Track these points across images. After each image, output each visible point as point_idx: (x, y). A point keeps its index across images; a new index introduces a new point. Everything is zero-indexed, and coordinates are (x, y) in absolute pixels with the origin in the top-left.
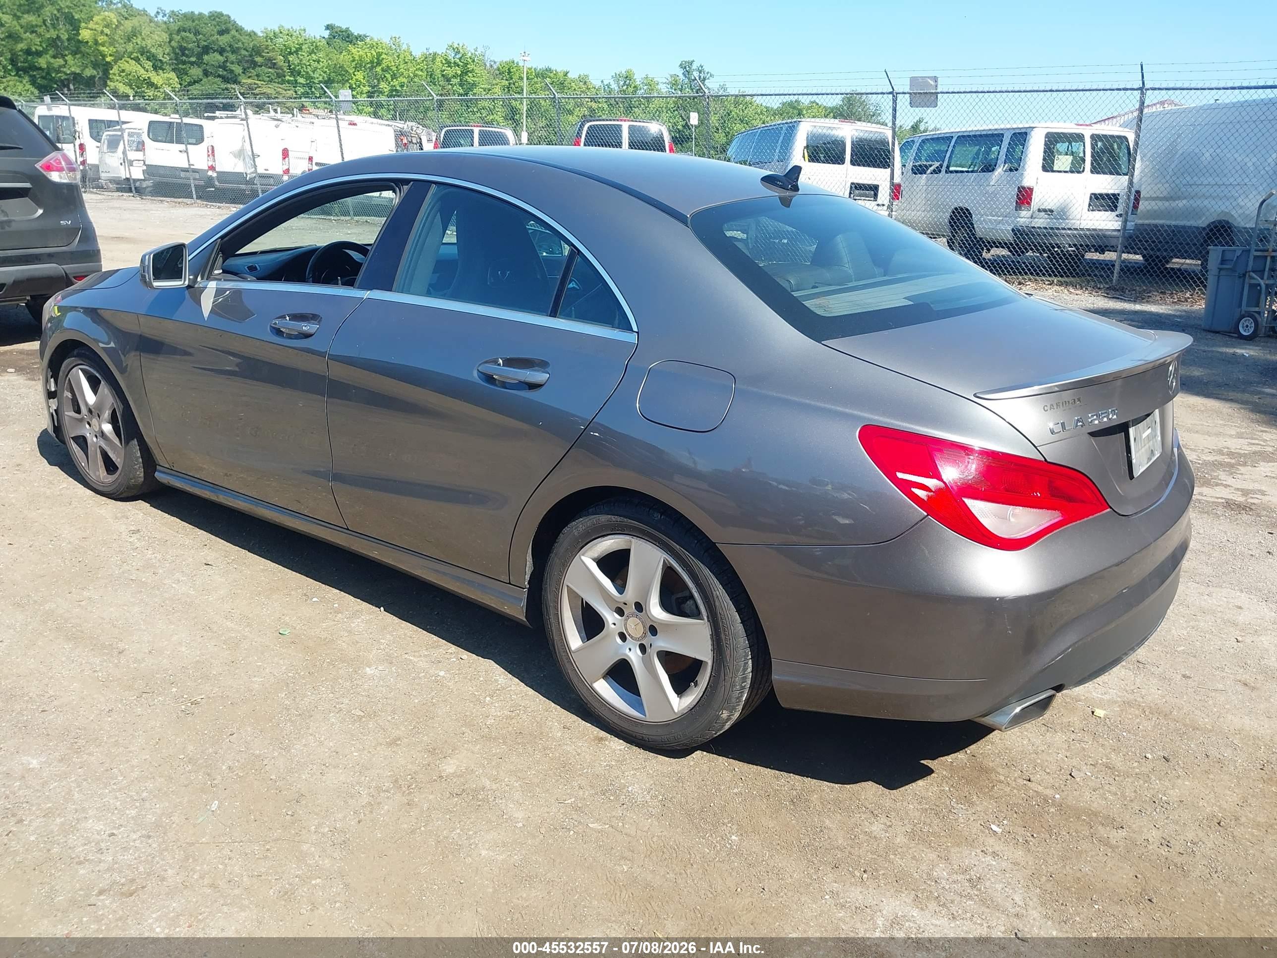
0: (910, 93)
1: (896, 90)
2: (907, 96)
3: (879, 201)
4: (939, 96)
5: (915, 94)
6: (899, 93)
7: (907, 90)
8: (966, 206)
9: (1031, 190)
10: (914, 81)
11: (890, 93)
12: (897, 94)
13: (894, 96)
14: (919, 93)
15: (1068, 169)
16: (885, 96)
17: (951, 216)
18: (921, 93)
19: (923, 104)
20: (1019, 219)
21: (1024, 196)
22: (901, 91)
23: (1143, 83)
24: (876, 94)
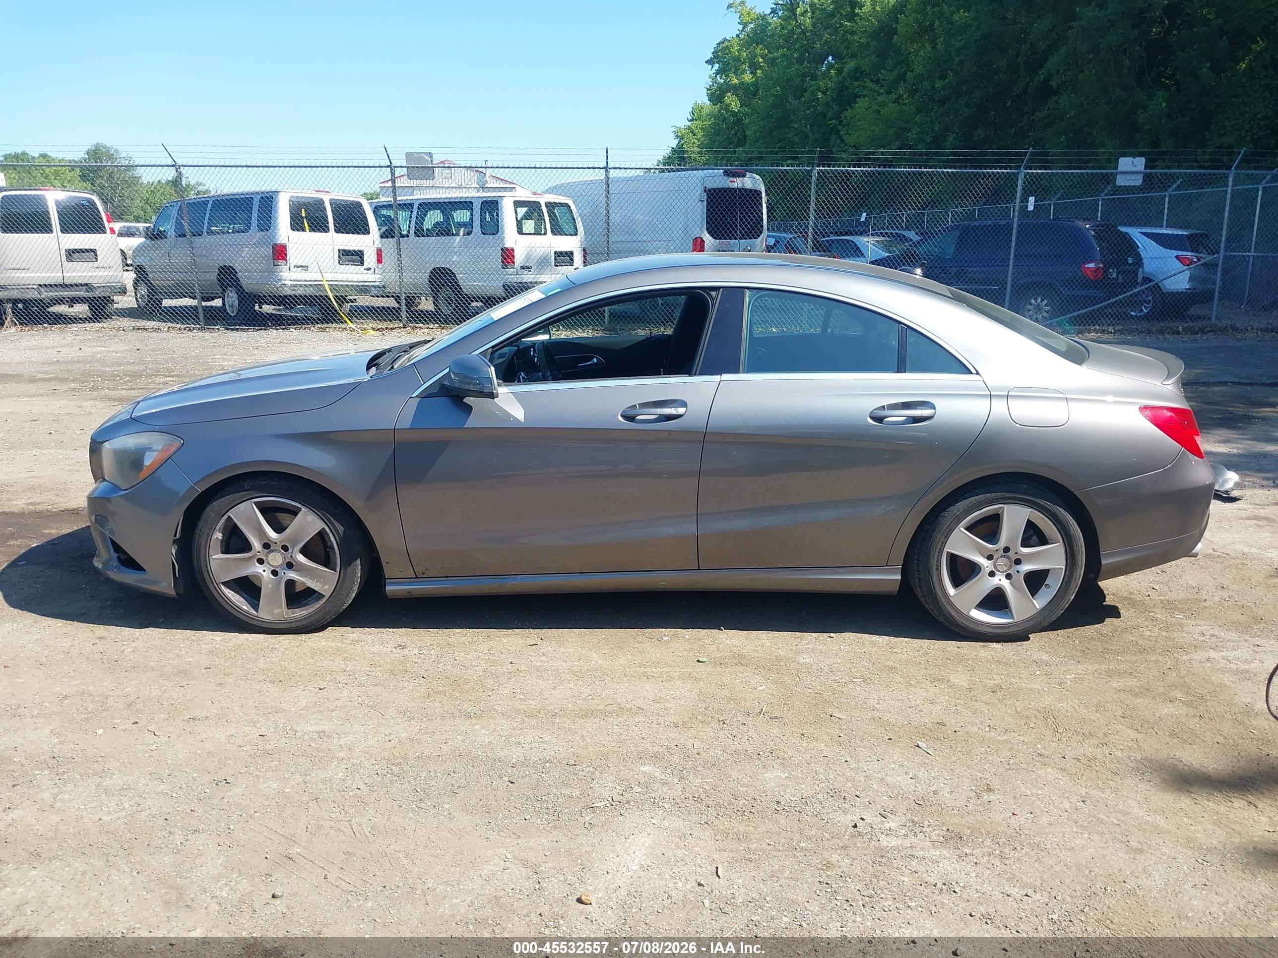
0: (408, 167)
1: (394, 164)
2: (406, 169)
3: (366, 265)
4: (436, 170)
5: (413, 167)
6: (397, 167)
7: (404, 164)
8: (448, 266)
9: (513, 250)
10: (408, 155)
11: (388, 166)
12: (395, 167)
13: (392, 169)
14: (417, 167)
15: (533, 232)
16: (383, 169)
17: (430, 276)
18: (419, 167)
19: (421, 176)
20: (507, 277)
21: (508, 256)
22: (399, 165)
23: (607, 163)
24: (374, 167)
